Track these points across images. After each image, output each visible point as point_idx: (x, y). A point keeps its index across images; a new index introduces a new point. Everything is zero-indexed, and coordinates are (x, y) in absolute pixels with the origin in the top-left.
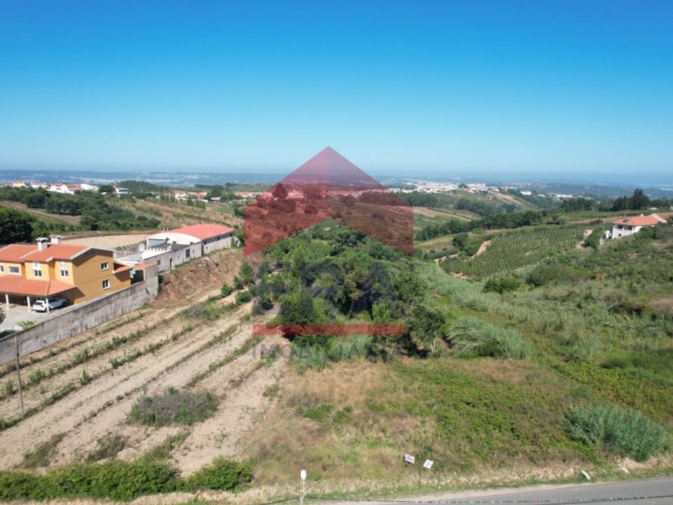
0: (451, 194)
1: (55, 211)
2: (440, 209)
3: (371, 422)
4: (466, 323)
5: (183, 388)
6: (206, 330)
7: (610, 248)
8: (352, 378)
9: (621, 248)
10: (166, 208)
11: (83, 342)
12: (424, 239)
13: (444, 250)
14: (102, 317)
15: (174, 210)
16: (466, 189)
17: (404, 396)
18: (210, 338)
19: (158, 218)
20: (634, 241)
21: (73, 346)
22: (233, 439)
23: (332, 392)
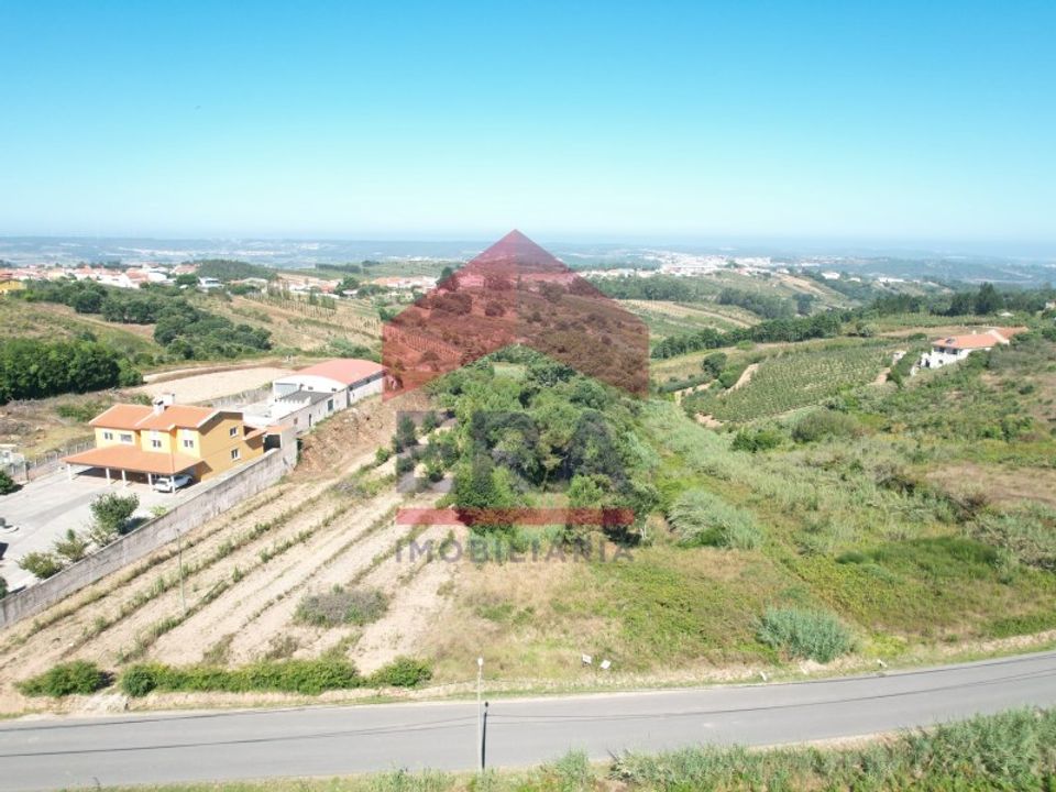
0: (714, 277)
1: (116, 317)
2: (693, 304)
3: (553, 623)
4: (693, 500)
5: (348, 585)
6: (362, 511)
7: (921, 383)
8: (540, 574)
9: (937, 383)
10: (277, 309)
11: (220, 530)
12: (665, 357)
13: (690, 377)
14: (236, 497)
15: (289, 312)
16: (736, 270)
17: (594, 594)
18: (368, 524)
19: (267, 327)
20: (957, 372)
21: (210, 535)
22: (408, 640)
23: (514, 589)
